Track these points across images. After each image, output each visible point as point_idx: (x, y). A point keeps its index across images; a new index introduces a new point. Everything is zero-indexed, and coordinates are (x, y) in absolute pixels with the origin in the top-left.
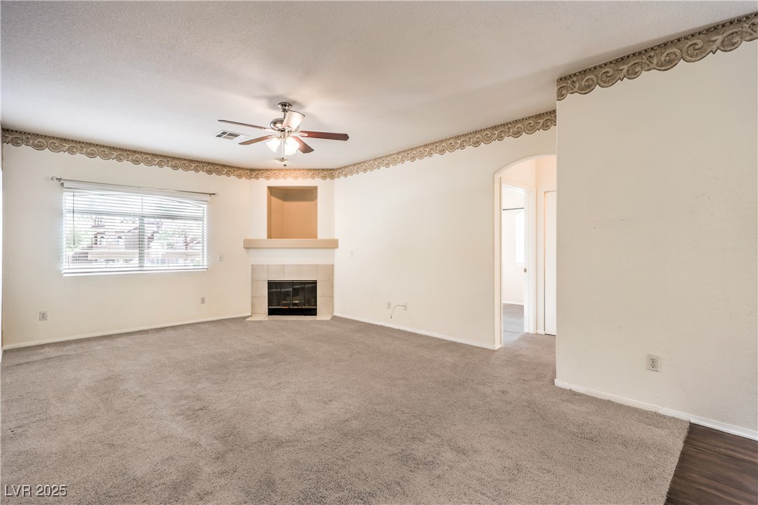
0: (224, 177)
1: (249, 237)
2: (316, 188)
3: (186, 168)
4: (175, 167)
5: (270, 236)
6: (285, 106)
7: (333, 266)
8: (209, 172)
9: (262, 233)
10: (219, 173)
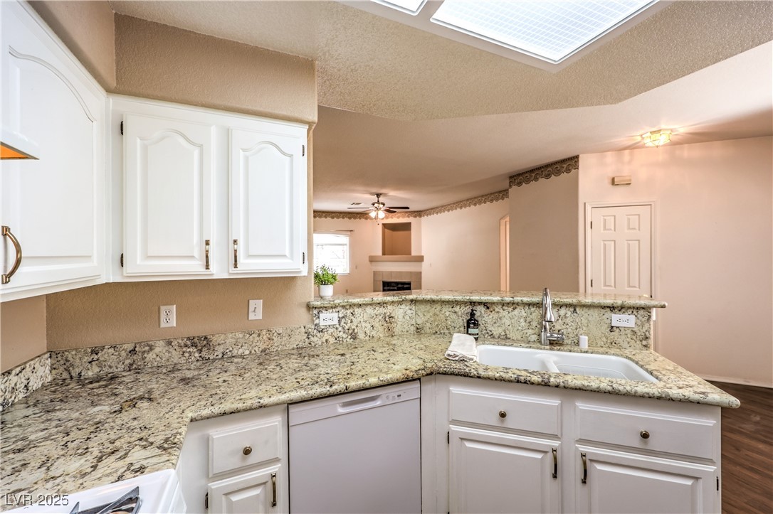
0: (358, 220)
1: (373, 254)
2: (410, 223)
3: (338, 217)
4: (333, 217)
5: (384, 254)
6: (378, 195)
7: (421, 273)
8: (350, 218)
9: (380, 253)
10: (355, 218)
